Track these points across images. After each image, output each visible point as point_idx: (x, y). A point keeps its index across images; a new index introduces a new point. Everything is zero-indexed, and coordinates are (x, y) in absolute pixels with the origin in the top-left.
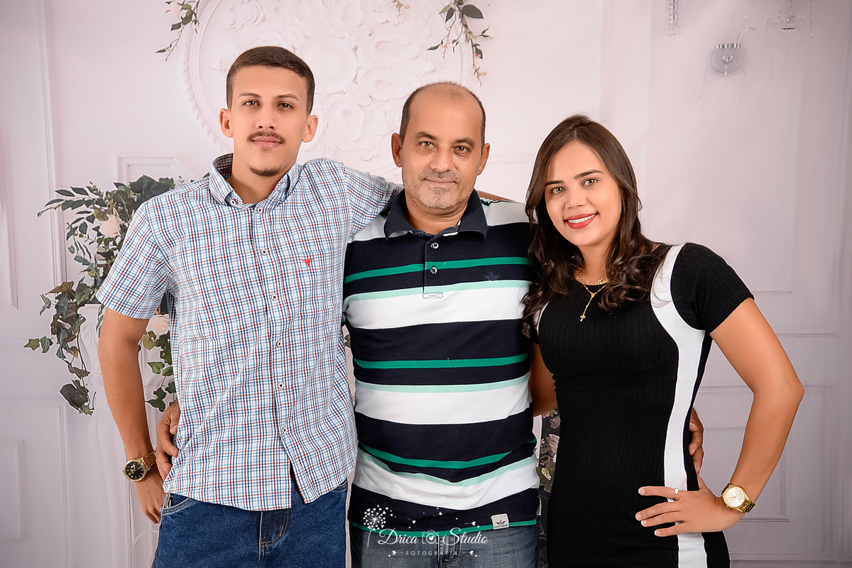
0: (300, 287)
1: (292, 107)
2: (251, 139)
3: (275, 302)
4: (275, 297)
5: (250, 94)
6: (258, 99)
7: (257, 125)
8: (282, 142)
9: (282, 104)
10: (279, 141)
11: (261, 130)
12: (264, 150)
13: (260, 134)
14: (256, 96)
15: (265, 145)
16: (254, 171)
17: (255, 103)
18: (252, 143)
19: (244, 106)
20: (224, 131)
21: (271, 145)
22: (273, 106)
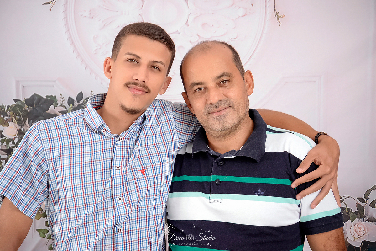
0: (138, 190)
1: (159, 70)
2: (127, 85)
3: (120, 203)
4: (120, 199)
5: (134, 55)
6: (138, 59)
7: (135, 78)
8: (148, 92)
9: (153, 66)
10: (146, 91)
11: (136, 81)
12: (135, 95)
13: (135, 84)
14: (138, 57)
15: (136, 92)
16: (124, 108)
17: (135, 61)
18: (127, 88)
19: (128, 62)
20: (105, 73)
21: (140, 93)
22: (148, 66)
